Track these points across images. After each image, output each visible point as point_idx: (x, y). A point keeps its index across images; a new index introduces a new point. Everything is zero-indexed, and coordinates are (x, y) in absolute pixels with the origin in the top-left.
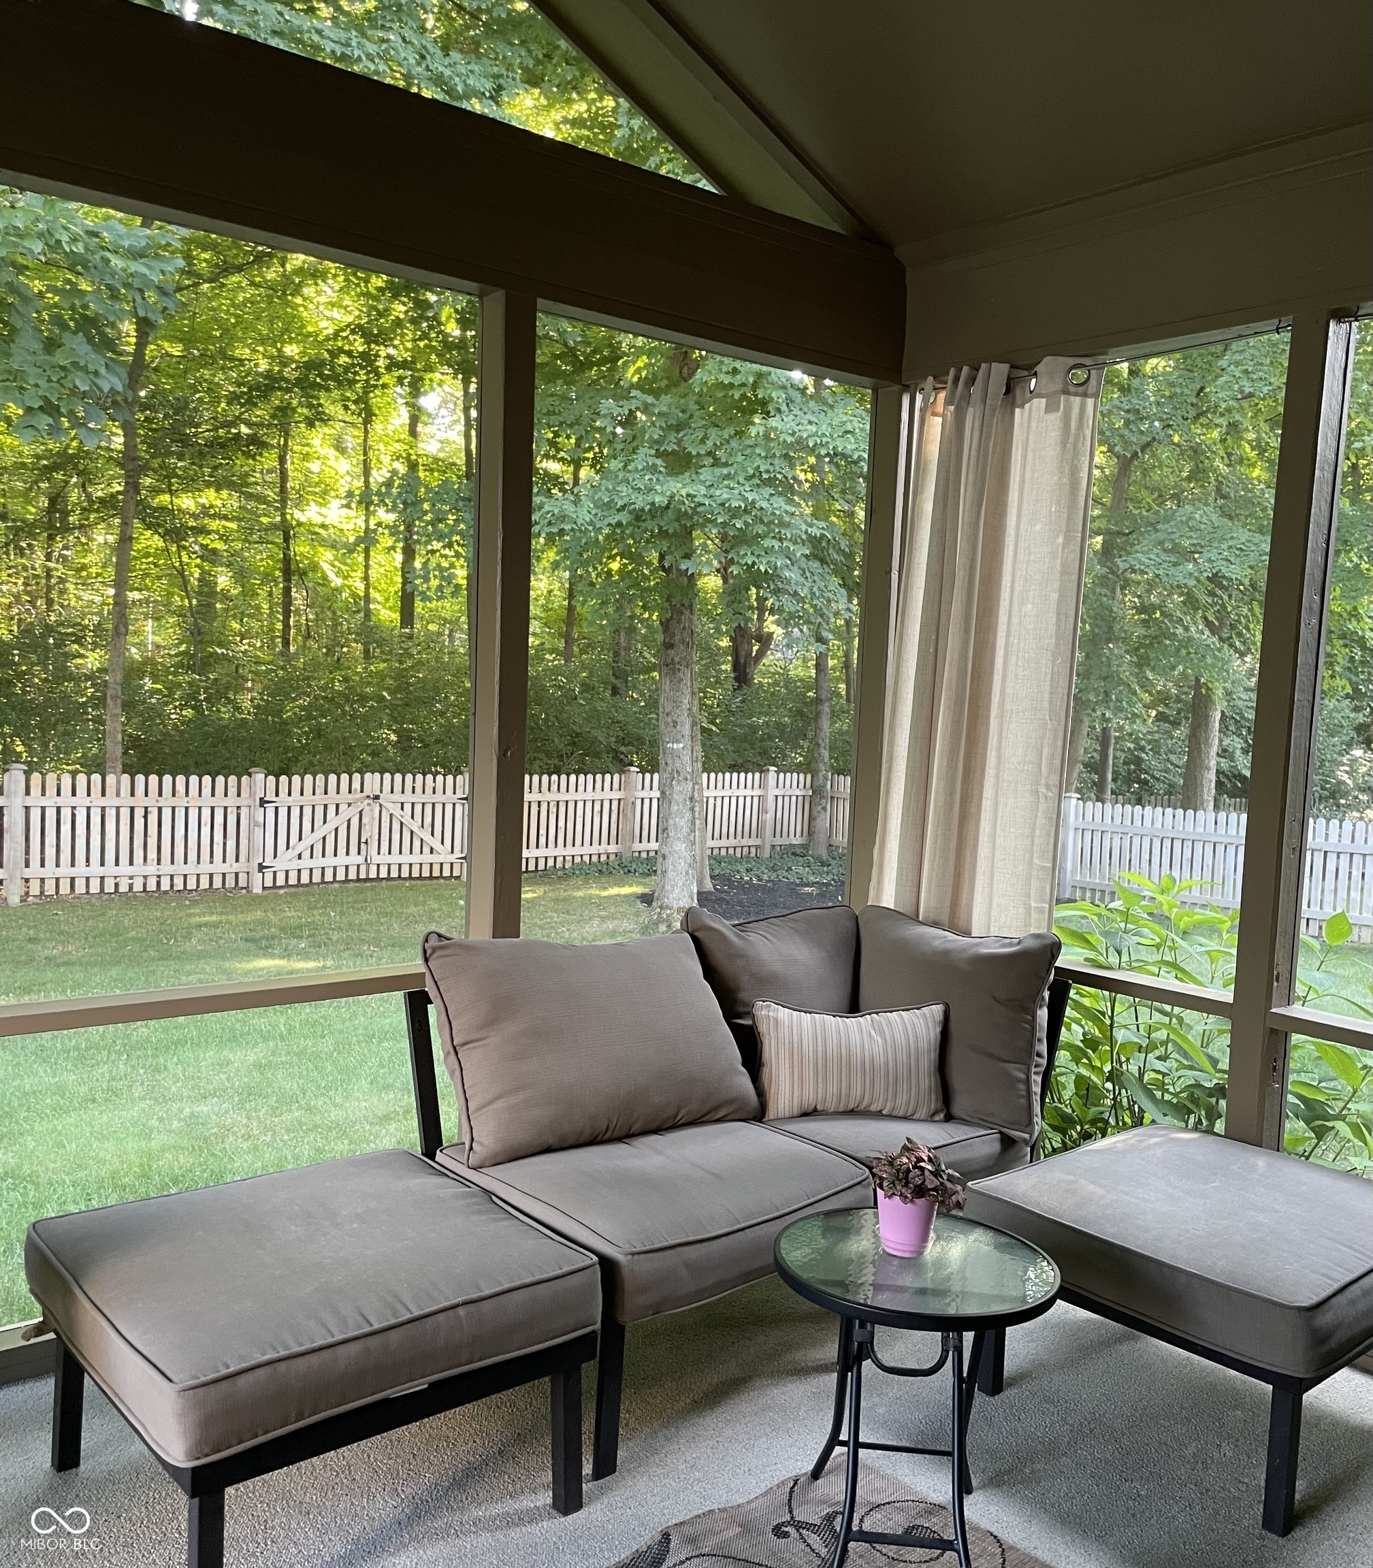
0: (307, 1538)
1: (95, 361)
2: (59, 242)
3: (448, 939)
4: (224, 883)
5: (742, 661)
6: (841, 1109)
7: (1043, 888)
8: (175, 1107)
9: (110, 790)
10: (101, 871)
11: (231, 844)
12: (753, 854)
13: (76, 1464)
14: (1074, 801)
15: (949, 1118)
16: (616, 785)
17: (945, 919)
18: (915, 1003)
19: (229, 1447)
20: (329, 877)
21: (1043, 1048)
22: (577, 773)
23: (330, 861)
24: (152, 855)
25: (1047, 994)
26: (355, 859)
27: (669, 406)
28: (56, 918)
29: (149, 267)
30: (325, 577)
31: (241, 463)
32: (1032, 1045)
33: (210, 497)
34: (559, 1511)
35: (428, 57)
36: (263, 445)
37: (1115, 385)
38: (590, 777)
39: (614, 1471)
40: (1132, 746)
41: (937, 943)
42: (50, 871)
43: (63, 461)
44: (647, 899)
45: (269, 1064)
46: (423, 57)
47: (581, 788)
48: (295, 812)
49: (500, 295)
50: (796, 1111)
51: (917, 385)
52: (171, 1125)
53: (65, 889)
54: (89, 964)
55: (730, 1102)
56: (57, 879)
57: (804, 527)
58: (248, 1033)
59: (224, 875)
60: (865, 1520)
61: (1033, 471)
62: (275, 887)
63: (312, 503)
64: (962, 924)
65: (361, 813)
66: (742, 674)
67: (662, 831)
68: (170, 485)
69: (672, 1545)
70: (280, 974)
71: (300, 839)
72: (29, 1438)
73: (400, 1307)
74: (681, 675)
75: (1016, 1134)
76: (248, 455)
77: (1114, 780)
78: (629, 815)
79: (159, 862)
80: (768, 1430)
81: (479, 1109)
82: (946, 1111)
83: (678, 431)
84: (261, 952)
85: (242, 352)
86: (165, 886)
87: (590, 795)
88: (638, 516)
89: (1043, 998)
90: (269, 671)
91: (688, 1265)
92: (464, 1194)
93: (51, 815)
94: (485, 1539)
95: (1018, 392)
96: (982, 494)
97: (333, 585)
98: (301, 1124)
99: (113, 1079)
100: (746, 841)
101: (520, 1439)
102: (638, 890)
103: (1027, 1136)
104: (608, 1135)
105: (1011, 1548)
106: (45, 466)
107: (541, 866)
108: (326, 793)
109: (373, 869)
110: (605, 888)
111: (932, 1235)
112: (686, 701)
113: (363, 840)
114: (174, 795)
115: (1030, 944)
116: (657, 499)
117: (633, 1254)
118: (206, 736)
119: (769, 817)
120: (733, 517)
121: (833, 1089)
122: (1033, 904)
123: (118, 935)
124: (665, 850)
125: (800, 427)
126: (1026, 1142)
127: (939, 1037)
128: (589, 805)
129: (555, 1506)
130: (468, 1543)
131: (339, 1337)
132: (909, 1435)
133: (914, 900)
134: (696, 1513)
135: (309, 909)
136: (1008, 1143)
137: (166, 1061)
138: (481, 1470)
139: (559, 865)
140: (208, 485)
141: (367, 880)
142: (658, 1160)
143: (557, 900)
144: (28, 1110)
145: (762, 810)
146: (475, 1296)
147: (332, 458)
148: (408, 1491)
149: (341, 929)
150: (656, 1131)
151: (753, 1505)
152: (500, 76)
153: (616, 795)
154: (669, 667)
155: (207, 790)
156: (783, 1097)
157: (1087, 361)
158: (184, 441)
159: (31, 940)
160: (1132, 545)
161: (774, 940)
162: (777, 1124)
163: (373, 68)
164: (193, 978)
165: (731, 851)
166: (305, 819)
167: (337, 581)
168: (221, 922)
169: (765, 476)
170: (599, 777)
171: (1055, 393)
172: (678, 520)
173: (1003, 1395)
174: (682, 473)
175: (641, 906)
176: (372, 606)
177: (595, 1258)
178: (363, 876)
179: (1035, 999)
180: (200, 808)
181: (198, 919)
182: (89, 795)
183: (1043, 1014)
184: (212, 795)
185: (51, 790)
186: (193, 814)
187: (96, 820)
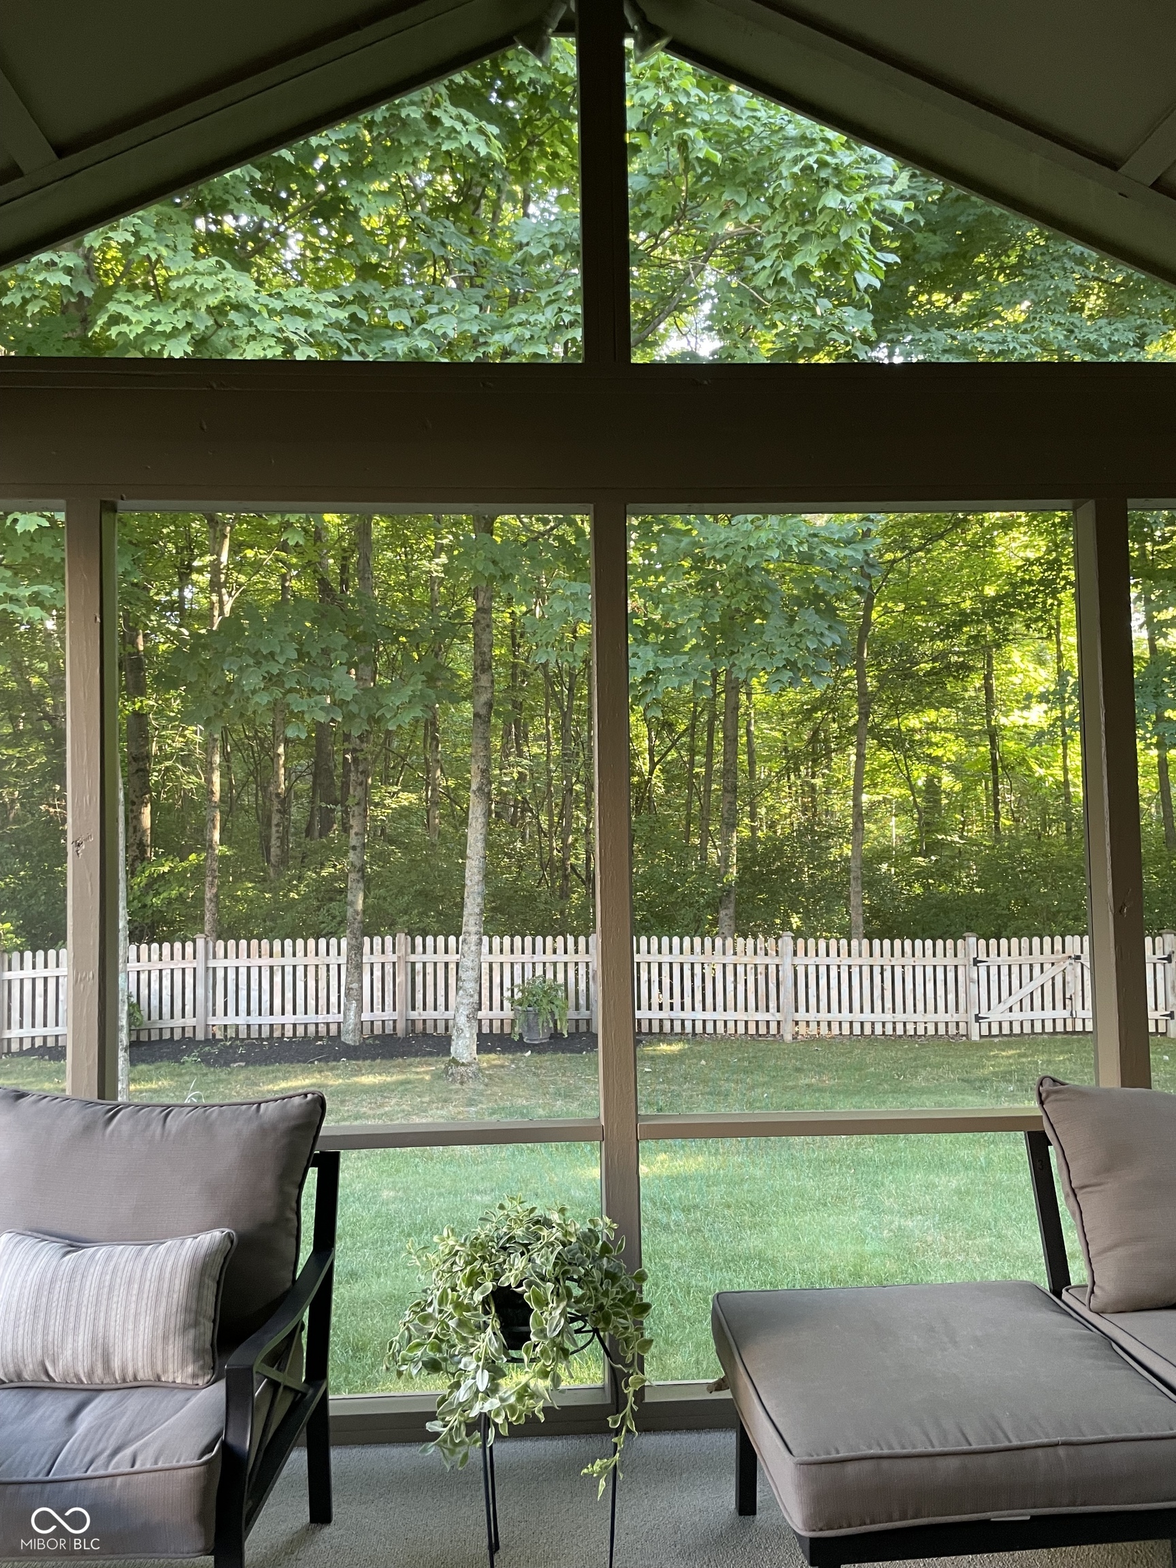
1: (821, 625)
3: (1062, 1084)
4: (947, 1031)
9: (854, 951)
10: (849, 1017)
11: (951, 997)
13: (754, 1512)
19: (840, 1528)
20: (1038, 1029)
23: (1037, 1014)
24: (888, 1005)
26: (1060, 1013)
28: (816, 1053)
29: (856, 550)
30: (1029, 769)
31: (951, 686)
33: (931, 715)
36: (969, 669)
42: (813, 1016)
48: (1004, 971)
49: (1091, 504)
52: (882, 1234)
53: (824, 1029)
54: (838, 1093)
56: (819, 1023)
59: (947, 1023)
62: (990, 1035)
63: (1015, 709)
65: (1064, 971)
68: (897, 712)
71: (1010, 994)
73: (1000, 1435)
76: (957, 679)
79: (894, 1011)
81: (1100, 1253)
84: (974, 1091)
85: (948, 599)
86: (900, 1031)
92: (1086, 1335)
93: (812, 970)
97: (1037, 775)
108: (1031, 954)
109: (1079, 1023)
113: (1068, 996)
114: (903, 956)
118: (931, 907)
123: (861, 1070)
131: (938, 1449)
135: (1019, 1056)
141: (1074, 1032)
144: (777, 1206)
146: (1074, 1439)
147: (1032, 670)
152: (1144, 325)
155: (929, 952)
159: (797, 1070)
163: (1026, 352)
166: (1013, 976)
167: (1040, 772)
168: (943, 1063)
176: (1069, 789)
178: (1069, 1029)
180: (924, 966)
181: (924, 1060)
182: (839, 956)
184: (934, 955)
185: (811, 952)
186: (919, 971)
187: (844, 976)
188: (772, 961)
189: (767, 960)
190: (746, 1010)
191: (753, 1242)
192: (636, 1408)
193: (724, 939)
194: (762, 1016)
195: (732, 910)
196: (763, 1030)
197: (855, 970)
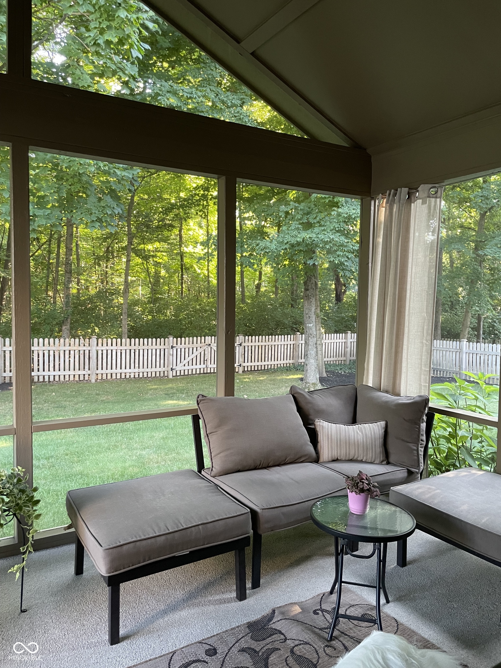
0: (152, 603)
1: (113, 204)
2: (100, 166)
3: (206, 397)
4: (160, 375)
5: (339, 293)
6: (347, 459)
7: (426, 378)
8: (135, 451)
9: (123, 344)
10: (120, 371)
11: (162, 361)
12: (343, 363)
13: (82, 573)
14: (465, 342)
15: (388, 463)
16: (292, 339)
17: (390, 389)
18: (375, 421)
19: (120, 570)
20: (194, 372)
21: (424, 438)
22: (278, 335)
23: (194, 367)
24: (137, 365)
25: (425, 418)
26: (203, 366)
27: (304, 206)
28: (106, 387)
29: (129, 173)
30: (195, 270)
31: (166, 233)
32: (419, 437)
33: (157, 245)
34: (238, 599)
35: (219, 95)
36: (173, 227)
37: (478, 186)
38: (283, 336)
39: (259, 587)
40: (490, 321)
41: (384, 398)
42: (104, 371)
43: (110, 236)
44: (302, 379)
45: (166, 438)
46: (217, 95)
47: (280, 340)
48: (183, 350)
49: (224, 178)
50: (330, 459)
51: (376, 197)
52: (133, 458)
53: (109, 377)
54: (115, 402)
55: (305, 455)
56: (107, 374)
57: (351, 247)
58: (161, 427)
59: (160, 372)
60: (348, 610)
61: (418, 226)
62: (176, 376)
63: (190, 245)
64: (397, 391)
65: (204, 350)
66: (339, 298)
67: (306, 355)
68: (143, 242)
69: (276, 614)
70: (175, 406)
71: (185, 359)
72: (69, 563)
73: (180, 525)
74: (311, 300)
75: (413, 470)
76: (168, 230)
77: (483, 334)
78: (297, 349)
79: (139, 368)
80: (316, 575)
81: (215, 456)
82: (387, 459)
83: (307, 215)
84: (170, 398)
85: (166, 196)
86: (141, 376)
87: (283, 343)
88: (292, 246)
89: (423, 419)
90: (176, 303)
91: (283, 514)
92: (209, 485)
93: (105, 352)
94: (212, 608)
95: (413, 198)
96: (400, 235)
98: (175, 458)
99: (116, 442)
100: (340, 359)
101: (228, 573)
102: (300, 376)
103: (417, 471)
104: (260, 467)
105: (401, 624)
106: (104, 238)
107: (266, 368)
108: (193, 344)
109: (209, 369)
110: (288, 376)
111: (368, 506)
112: (313, 309)
113: (205, 359)
114: (144, 345)
115: (418, 399)
116: (298, 240)
117: (263, 509)
118: (155, 325)
119: (349, 349)
120: (325, 244)
121: (343, 452)
122: (423, 384)
123: (124, 392)
124: (307, 362)
125: (350, 211)
126: (417, 473)
127: (383, 433)
128: (283, 346)
129: (237, 597)
130: (205, 609)
131: (158, 534)
132: (369, 580)
133: (379, 383)
134: (286, 603)
135: (187, 383)
136: (410, 473)
137: (133, 436)
138: (213, 583)
139: (272, 367)
140: (156, 241)
141: (207, 373)
142: (277, 476)
143: (271, 380)
144: (89, 452)
145: (346, 347)
146: (205, 522)
147: (197, 230)
148: (188, 589)
149: (197, 390)
150: (279, 465)
151: (307, 602)
152: (244, 98)
153: (292, 343)
154: (307, 297)
155: (154, 343)
156: (325, 453)
157: (437, 185)
158: (148, 227)
159: (97, 394)
160: (486, 245)
161: (323, 397)
162: (323, 464)
164: (146, 407)
165: (335, 362)
166: (186, 352)
167: (199, 271)
168: (158, 388)
169: (337, 229)
170: (286, 336)
171: (425, 197)
172: (306, 246)
173: (406, 568)
174: (308, 230)
175: (300, 382)
176: (210, 279)
177: (249, 510)
178: (205, 372)
179: (420, 420)
180: (152, 349)
181: (150, 387)
182: (117, 346)
183: (424, 425)
184: (156, 345)
185: (105, 344)
186: (150, 351)
187: (119, 354)
188: (87, 348)
189: (85, 348)
190: (74, 370)
191: (78, 468)
192: (33, 542)
193: (65, 339)
194: (82, 372)
195: (68, 326)
196: (82, 378)
197: (123, 352)
